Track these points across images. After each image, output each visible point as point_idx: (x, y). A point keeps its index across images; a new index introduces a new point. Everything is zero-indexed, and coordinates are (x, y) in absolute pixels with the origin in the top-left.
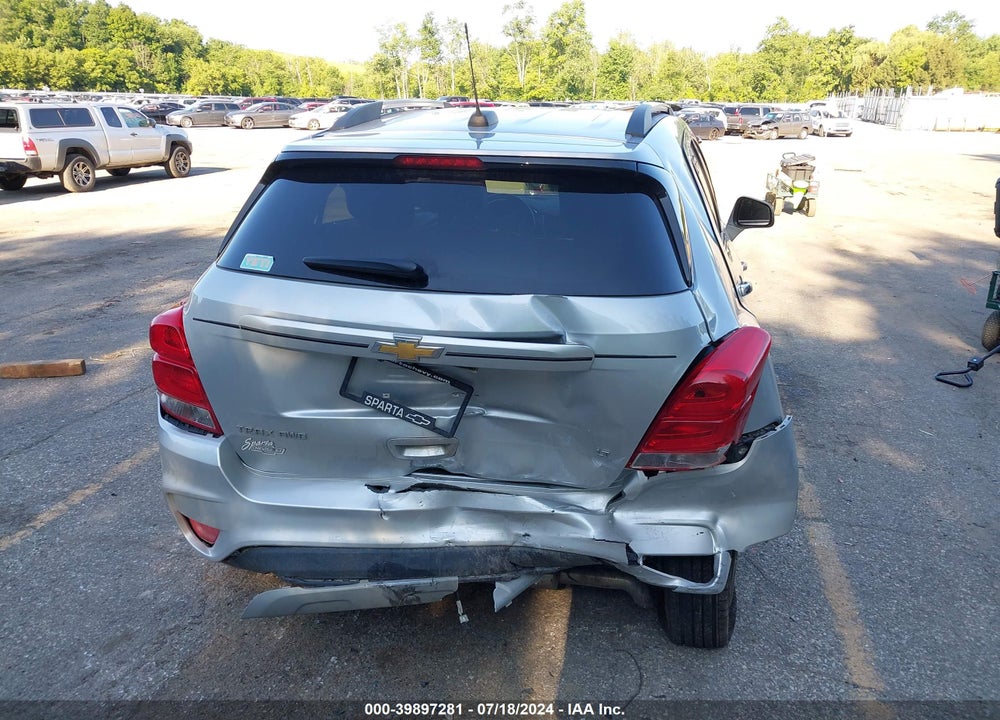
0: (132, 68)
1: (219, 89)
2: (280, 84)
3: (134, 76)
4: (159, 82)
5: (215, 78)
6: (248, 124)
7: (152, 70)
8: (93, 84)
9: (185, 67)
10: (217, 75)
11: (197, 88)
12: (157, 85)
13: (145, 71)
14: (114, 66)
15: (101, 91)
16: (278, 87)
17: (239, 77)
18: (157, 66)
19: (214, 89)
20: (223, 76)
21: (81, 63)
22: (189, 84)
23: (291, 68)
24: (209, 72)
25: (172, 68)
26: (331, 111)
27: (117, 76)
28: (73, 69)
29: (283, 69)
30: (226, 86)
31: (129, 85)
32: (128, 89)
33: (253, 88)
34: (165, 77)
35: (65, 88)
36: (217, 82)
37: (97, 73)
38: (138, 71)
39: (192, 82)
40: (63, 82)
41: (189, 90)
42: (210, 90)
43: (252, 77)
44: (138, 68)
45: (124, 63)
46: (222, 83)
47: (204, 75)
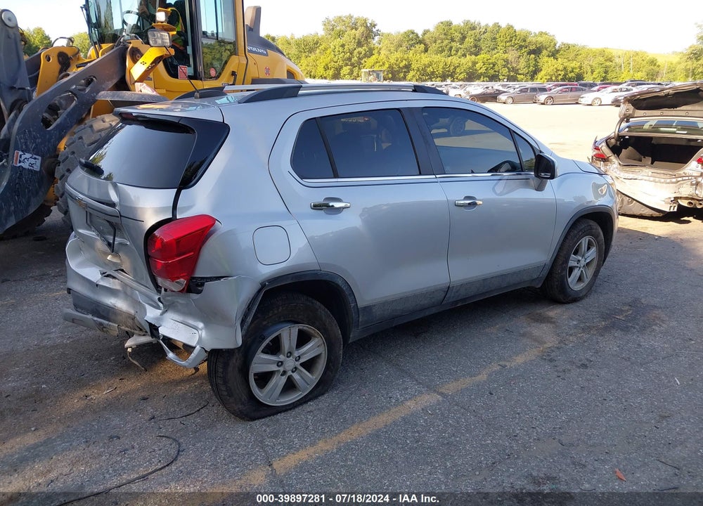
0: (505, 66)
1: (560, 77)
2: (606, 72)
3: (505, 71)
4: (521, 74)
5: (559, 70)
6: (549, 101)
7: (518, 67)
8: (478, 77)
9: (540, 64)
10: (561, 68)
11: (545, 77)
12: (518, 76)
13: (513, 68)
14: (494, 65)
15: (483, 81)
16: (604, 75)
17: (576, 68)
18: (522, 64)
19: (556, 77)
20: (565, 68)
21: (474, 63)
22: (540, 75)
23: (617, 60)
24: (556, 66)
25: (531, 65)
26: (613, 92)
27: (495, 71)
28: (470, 68)
29: (611, 61)
30: (565, 75)
31: (501, 77)
32: (500, 80)
33: (585, 75)
34: (525, 71)
35: (462, 80)
36: (560, 72)
37: (483, 70)
38: (508, 68)
39: (543, 73)
40: (462, 76)
41: (539, 79)
42: (554, 78)
43: (587, 68)
44: (509, 66)
45: (500, 63)
46: (563, 73)
47: (552, 68)
